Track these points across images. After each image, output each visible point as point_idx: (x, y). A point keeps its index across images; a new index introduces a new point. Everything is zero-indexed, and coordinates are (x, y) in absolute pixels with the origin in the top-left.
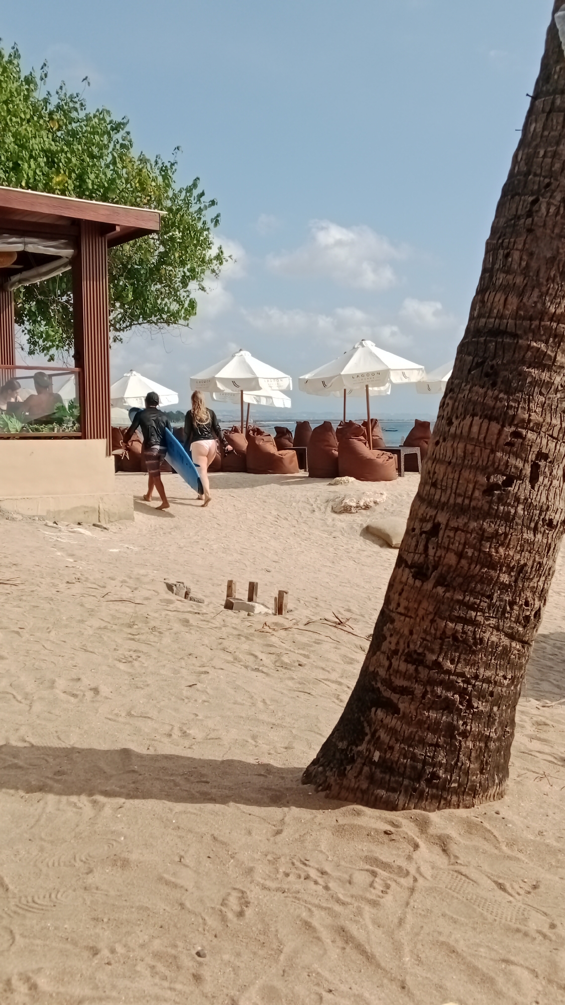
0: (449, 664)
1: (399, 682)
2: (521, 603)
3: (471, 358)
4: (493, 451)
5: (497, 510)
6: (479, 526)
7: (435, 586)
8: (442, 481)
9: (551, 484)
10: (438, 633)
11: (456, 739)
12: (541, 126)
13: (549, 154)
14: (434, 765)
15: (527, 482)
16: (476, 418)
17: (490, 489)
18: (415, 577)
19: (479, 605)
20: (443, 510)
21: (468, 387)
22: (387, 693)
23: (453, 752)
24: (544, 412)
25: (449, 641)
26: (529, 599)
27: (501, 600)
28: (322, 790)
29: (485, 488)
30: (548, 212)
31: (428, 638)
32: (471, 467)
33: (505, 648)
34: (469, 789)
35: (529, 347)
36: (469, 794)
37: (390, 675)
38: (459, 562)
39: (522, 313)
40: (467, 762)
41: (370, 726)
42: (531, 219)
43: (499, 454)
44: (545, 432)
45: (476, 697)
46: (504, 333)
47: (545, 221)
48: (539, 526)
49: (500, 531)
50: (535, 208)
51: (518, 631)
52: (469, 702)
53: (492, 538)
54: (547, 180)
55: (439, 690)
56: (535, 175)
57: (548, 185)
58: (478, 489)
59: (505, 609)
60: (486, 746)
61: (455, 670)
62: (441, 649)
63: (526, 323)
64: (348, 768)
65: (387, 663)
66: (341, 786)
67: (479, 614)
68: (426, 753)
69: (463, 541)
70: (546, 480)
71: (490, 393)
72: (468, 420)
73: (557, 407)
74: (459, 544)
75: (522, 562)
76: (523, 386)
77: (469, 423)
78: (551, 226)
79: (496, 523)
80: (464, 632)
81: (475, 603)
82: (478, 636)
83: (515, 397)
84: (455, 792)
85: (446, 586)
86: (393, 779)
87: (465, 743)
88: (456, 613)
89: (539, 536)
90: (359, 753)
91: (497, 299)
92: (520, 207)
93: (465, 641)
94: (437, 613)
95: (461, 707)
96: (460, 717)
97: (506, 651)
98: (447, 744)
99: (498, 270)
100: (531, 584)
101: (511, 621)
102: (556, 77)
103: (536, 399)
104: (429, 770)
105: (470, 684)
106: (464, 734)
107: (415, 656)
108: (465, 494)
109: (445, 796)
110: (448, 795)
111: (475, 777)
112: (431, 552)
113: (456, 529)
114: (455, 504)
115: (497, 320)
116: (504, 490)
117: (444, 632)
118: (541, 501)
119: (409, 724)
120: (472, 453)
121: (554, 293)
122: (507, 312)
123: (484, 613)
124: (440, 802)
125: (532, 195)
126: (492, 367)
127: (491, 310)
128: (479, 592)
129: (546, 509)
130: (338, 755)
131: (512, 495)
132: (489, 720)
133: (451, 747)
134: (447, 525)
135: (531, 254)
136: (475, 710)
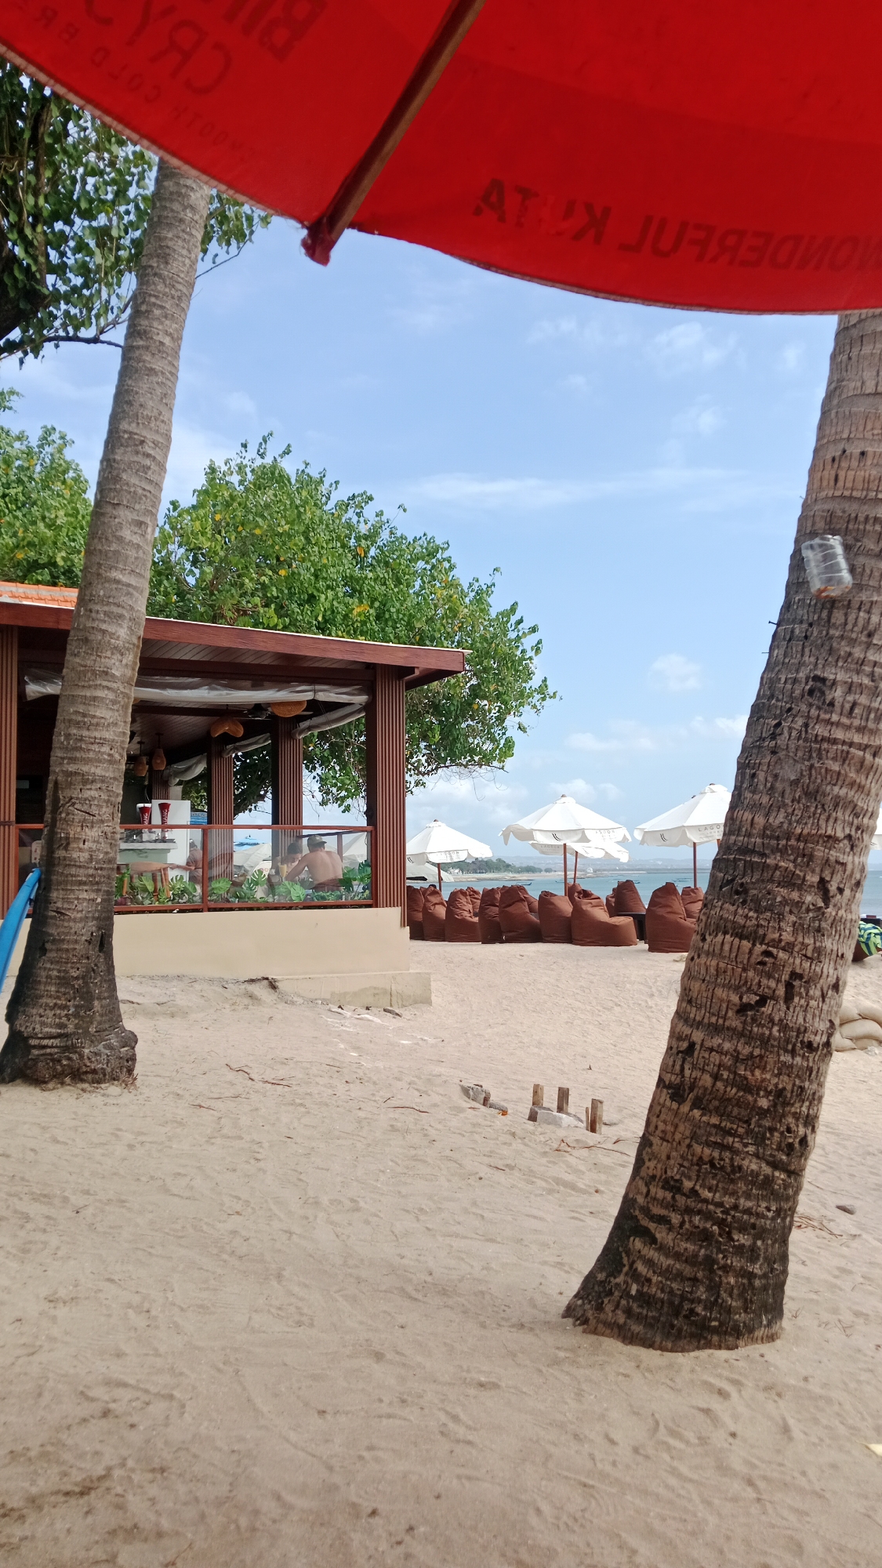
0: (706, 1192)
1: (657, 1210)
2: (782, 1129)
3: (722, 875)
4: (745, 970)
5: (751, 1032)
6: (734, 1047)
7: (691, 1110)
8: (697, 999)
9: (807, 1005)
10: (695, 1159)
11: (716, 1274)
12: (783, 654)
13: (790, 681)
14: (692, 1301)
15: (782, 1002)
16: (728, 937)
17: (743, 1009)
18: (672, 1098)
19: (736, 1131)
20: (698, 1029)
21: (720, 903)
22: (645, 1222)
23: (713, 1288)
24: (796, 932)
25: (706, 1169)
26: (792, 1126)
27: (760, 1126)
28: (580, 1325)
29: (738, 1007)
30: (790, 736)
31: (686, 1164)
32: (724, 986)
33: (766, 1177)
34: (731, 1329)
35: (777, 867)
36: (731, 1335)
37: (648, 1202)
38: (714, 1085)
39: (768, 832)
40: (729, 1299)
41: (628, 1256)
42: (774, 741)
43: (751, 974)
44: (798, 952)
45: (736, 1228)
46: (753, 852)
47: (787, 745)
48: (798, 1048)
49: (755, 1054)
50: (778, 731)
51: (781, 1159)
52: (729, 1234)
53: (747, 1059)
54: (788, 706)
55: (697, 1219)
56: (778, 700)
57: (790, 709)
58: (731, 1009)
59: (764, 1135)
60: (751, 1284)
61: (713, 1200)
62: (698, 1176)
63: (774, 842)
64: (606, 1301)
65: (645, 1190)
66: (598, 1321)
67: (736, 1140)
68: (684, 1288)
69: (717, 1062)
70: (803, 1002)
71: (740, 911)
72: (720, 937)
73: (810, 926)
74: (714, 1065)
75: (780, 1086)
76: (772, 905)
77: (721, 941)
78: (793, 750)
79: (751, 1044)
80: (722, 1159)
81: (732, 1129)
82: (736, 1164)
83: (765, 917)
84: (716, 1331)
85: (703, 1109)
86: (650, 1314)
87: (726, 1279)
88: (712, 1139)
89: (798, 1060)
90: (617, 1285)
91: (744, 818)
92: (766, 729)
93: (722, 1168)
94: (694, 1137)
95: (720, 1239)
96: (719, 1251)
97: (768, 1181)
98: (707, 1279)
100: (793, 1110)
101: (772, 1148)
102: (796, 607)
103: (787, 918)
104: (686, 1306)
105: (730, 1215)
106: (726, 1269)
107: (672, 1183)
108: (719, 1013)
109: (705, 1335)
110: (708, 1334)
111: (738, 1316)
112: (687, 1072)
113: (711, 1050)
114: (710, 1024)
115: (746, 838)
116: (758, 1011)
117: (701, 1158)
118: (798, 1022)
119: (667, 1256)
120: (725, 972)
121: (800, 814)
122: (754, 831)
123: (742, 1139)
124: (699, 1342)
125: (775, 719)
126: (742, 885)
127: (740, 829)
128: (736, 1117)
129: (801, 1031)
130: (596, 1288)
131: (766, 1017)
132: (752, 1255)
133: (711, 1282)
134: (702, 1045)
135: (776, 775)
136: (736, 1243)
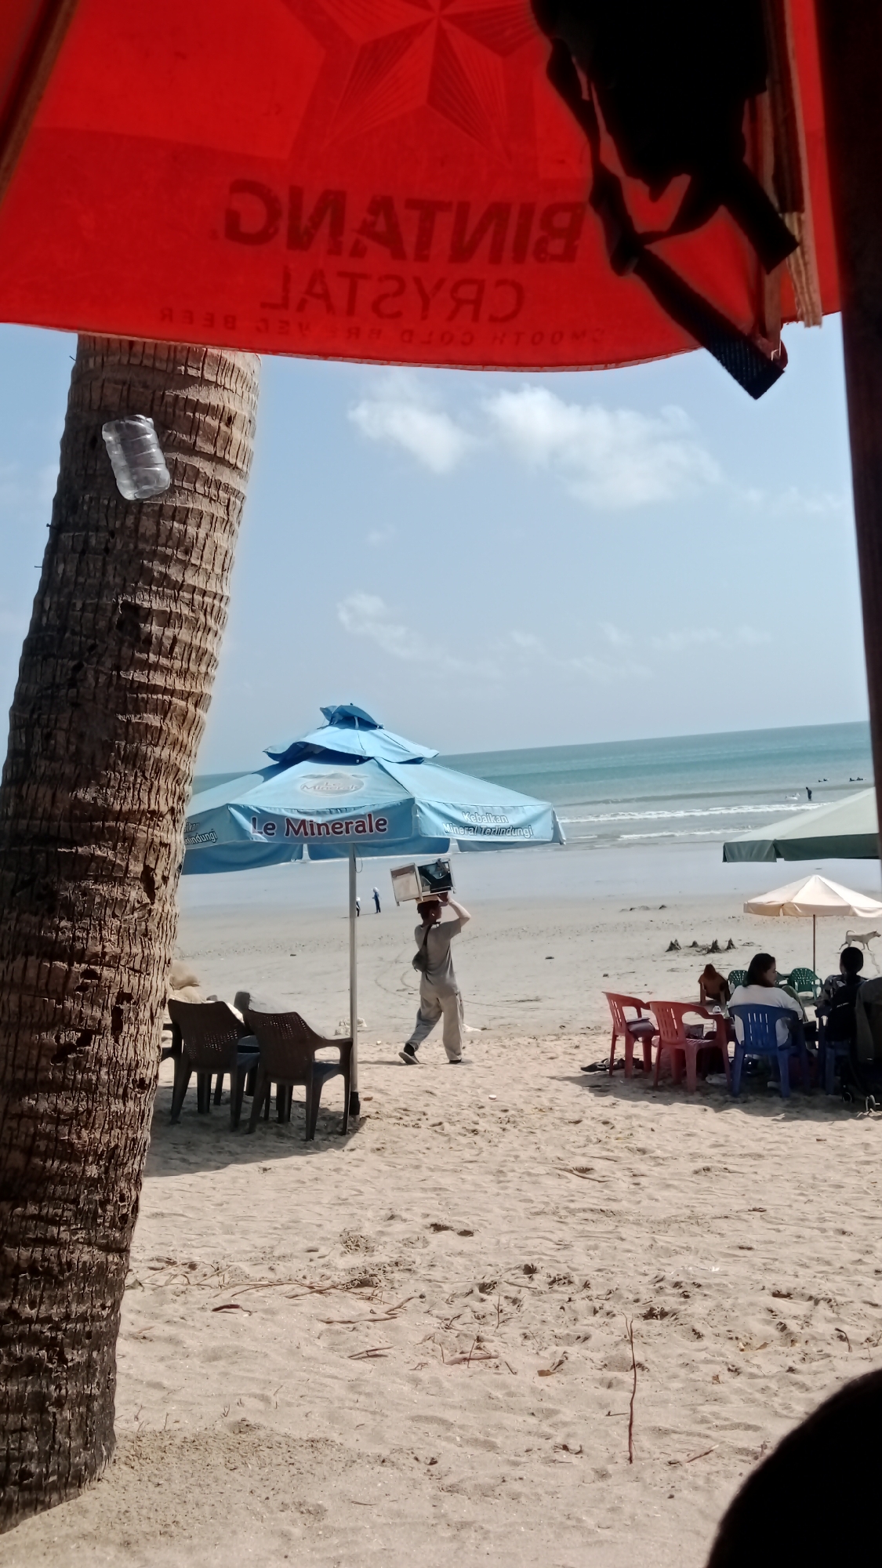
0: (28, 1309)
2: (115, 1199)
3: (12, 874)
4: (60, 1001)
5: (74, 1080)
6: (52, 1106)
9: (137, 1032)
10: (9, 1269)
11: (48, 1412)
12: (74, 569)
13: (90, 608)
14: (22, 1460)
15: (109, 1035)
16: (32, 959)
17: (61, 1053)
19: (62, 1216)
21: (14, 914)
23: (45, 1433)
24: (121, 940)
25: (25, 1277)
26: (124, 1192)
27: (90, 1202)
29: (55, 1053)
30: (96, 682)
32: (30, 1028)
33: (102, 1263)
34: (73, 1478)
35: (93, 857)
36: (72, 1485)
38: (28, 1162)
39: (78, 812)
40: (67, 1440)
42: (75, 690)
43: (69, 1004)
44: (124, 966)
45: (69, 1345)
46: (55, 839)
47: (94, 694)
48: (129, 1090)
49: (81, 1109)
50: (79, 675)
51: (114, 1238)
52: (61, 1355)
53: (71, 1120)
54: (90, 642)
55: (18, 1350)
56: (74, 633)
57: (93, 647)
58: (45, 1056)
59: (95, 1212)
60: (89, 1410)
61: (37, 1316)
62: (15, 1290)
63: (85, 825)
67: (62, 1229)
68: (9, 1445)
69: (30, 1134)
70: (132, 1029)
71: (47, 922)
72: (19, 962)
73: (136, 930)
74: (27, 1136)
75: (113, 1145)
76: (90, 909)
77: (21, 968)
78: (102, 701)
79: (74, 1097)
80: (45, 1259)
81: (56, 1215)
82: (64, 1260)
83: (81, 925)
84: (54, 1487)
85: (12, 1199)
87: (61, 1414)
88: (31, 1236)
89: (130, 1104)
91: (40, 795)
92: (58, 673)
93: (48, 1272)
94: (5, 1240)
95: (50, 1366)
96: (51, 1381)
97: (102, 1270)
98: (37, 1423)
99: (36, 754)
100: (126, 1170)
101: (104, 1227)
102: (85, 508)
103: (110, 924)
104: (16, 1468)
105: (60, 1330)
106: (59, 1403)
108: (27, 1064)
109: (42, 1499)
110: (46, 1496)
111: (78, 1459)
113: (20, 1118)
114: (14, 1081)
115: (44, 822)
116: (81, 1052)
117: (17, 1266)
118: (129, 1058)
120: (32, 1007)
121: (116, 786)
122: (57, 813)
123: (69, 1225)
124: (35, 1509)
125: (73, 658)
126: (45, 887)
127: (34, 809)
128: (60, 1199)
129: (136, 1065)
131: (92, 1057)
132: (88, 1373)
133: (42, 1426)
134: (6, 1112)
135: (81, 736)
136: (70, 1364)
